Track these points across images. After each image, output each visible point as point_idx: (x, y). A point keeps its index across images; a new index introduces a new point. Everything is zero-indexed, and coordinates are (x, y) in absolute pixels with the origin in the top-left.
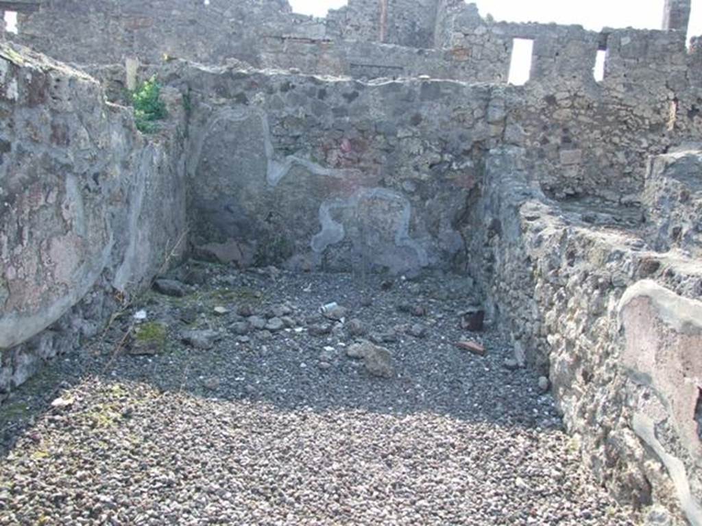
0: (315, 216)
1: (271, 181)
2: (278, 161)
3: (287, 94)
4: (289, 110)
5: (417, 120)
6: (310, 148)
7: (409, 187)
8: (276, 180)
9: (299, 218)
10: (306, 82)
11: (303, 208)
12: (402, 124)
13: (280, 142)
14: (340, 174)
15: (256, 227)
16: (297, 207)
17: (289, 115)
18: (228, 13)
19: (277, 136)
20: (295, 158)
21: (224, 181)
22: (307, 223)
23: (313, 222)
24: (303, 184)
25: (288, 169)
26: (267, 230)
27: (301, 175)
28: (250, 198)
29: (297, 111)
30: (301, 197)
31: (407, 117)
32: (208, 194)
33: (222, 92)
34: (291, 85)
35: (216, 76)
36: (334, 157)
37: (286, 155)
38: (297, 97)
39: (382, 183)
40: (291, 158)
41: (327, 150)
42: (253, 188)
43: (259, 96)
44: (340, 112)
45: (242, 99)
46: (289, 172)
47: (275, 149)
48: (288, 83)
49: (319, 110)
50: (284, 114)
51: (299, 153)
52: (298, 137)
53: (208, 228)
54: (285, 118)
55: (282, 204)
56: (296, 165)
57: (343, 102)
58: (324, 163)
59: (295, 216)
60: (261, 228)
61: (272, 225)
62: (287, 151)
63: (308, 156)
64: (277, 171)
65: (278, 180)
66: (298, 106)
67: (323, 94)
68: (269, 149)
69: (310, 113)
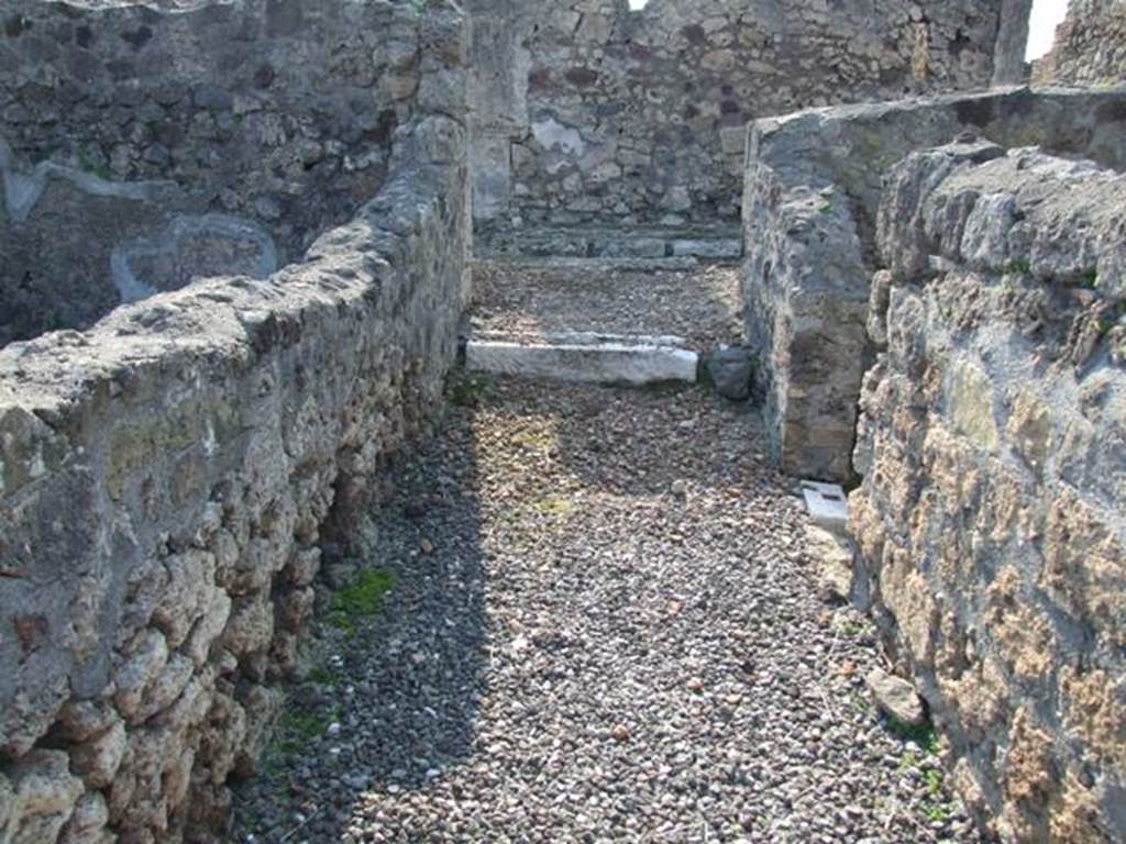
0: (104, 275)
1: (15, 211)
2: (24, 173)
3: (19, 40)
4: (28, 72)
5: (265, 77)
6: (75, 144)
7: (269, 209)
8: (23, 207)
9: (78, 280)
10: (50, 13)
11: (81, 260)
12: (239, 87)
13: (22, 136)
14: (136, 191)
15: (7, 299)
16: (71, 259)
17: (28, 83)
19: (16, 124)
20: (52, 166)
22: (94, 288)
23: (103, 285)
24: (73, 214)
25: (41, 187)
26: (25, 306)
27: (67, 197)
29: (42, 74)
30: (74, 239)
31: (246, 71)
34: (23, 21)
36: (121, 158)
37: (36, 160)
38: (37, 43)
39: (216, 204)
40: (44, 165)
41: (108, 148)
44: (121, 69)
46: (44, 193)
47: (14, 150)
48: (19, 17)
49: (83, 67)
50: (21, 82)
51: (58, 155)
52: (52, 123)
54: (25, 86)
55: (42, 254)
56: (54, 180)
57: (123, 50)
58: (107, 173)
59: (71, 276)
60: (14, 303)
61: (34, 295)
62: (39, 155)
63: (74, 160)
64: (23, 193)
65: (28, 209)
66: (42, 61)
67: (85, 36)
69: (68, 76)
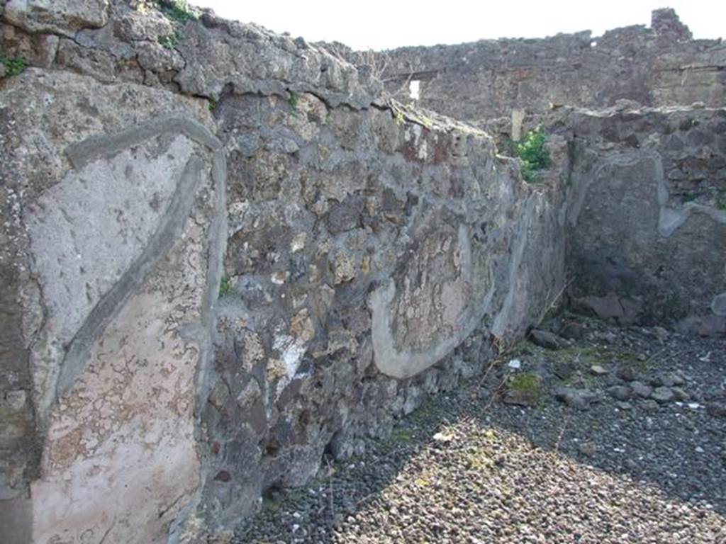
0: (719, 273)
1: (663, 230)
2: (674, 208)
3: (688, 133)
4: (692, 150)
6: (715, 193)
8: (669, 229)
9: (697, 274)
10: (713, 116)
11: (703, 262)
13: (676, 187)
15: (643, 281)
16: (694, 262)
17: (689, 156)
18: (616, 52)
19: (674, 180)
20: (695, 205)
21: (607, 230)
22: (708, 280)
23: (715, 279)
24: (704, 234)
25: (685, 218)
26: (655, 286)
27: (703, 224)
28: (636, 248)
29: (700, 151)
30: (701, 249)
32: (589, 244)
33: (610, 135)
34: (693, 122)
35: (604, 120)
37: (683, 201)
38: (701, 134)
40: (690, 204)
42: (642, 238)
43: (654, 137)
45: (633, 142)
46: (686, 221)
47: (670, 195)
48: (690, 120)
50: (684, 156)
51: (702, 199)
52: (700, 181)
53: (587, 280)
54: (685, 159)
55: (675, 257)
56: (696, 213)
59: (692, 272)
60: (648, 283)
61: (662, 280)
62: (686, 197)
63: (712, 202)
64: (671, 220)
65: (672, 230)
66: (701, 144)
68: (662, 195)
69: (718, 153)
